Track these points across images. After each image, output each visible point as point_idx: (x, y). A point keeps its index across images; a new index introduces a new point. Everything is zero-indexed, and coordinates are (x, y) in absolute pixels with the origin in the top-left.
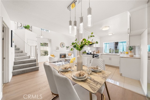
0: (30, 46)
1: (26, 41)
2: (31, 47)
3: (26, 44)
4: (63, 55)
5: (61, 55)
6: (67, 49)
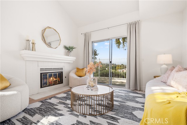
6: (67, 55)
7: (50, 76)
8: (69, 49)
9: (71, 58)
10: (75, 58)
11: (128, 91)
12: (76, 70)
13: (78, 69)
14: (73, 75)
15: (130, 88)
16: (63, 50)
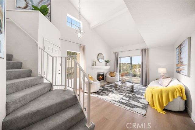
0: (53, 58)
1: (40, 45)
2: (55, 58)
3: (40, 51)
4: (101, 75)
5: (98, 76)
6: (106, 65)
7: (100, 76)
8: (107, 62)
9: (108, 67)
10: (110, 66)
11: (141, 86)
12: (109, 73)
13: (111, 72)
14: (108, 76)
15: (142, 84)
16: (104, 63)
